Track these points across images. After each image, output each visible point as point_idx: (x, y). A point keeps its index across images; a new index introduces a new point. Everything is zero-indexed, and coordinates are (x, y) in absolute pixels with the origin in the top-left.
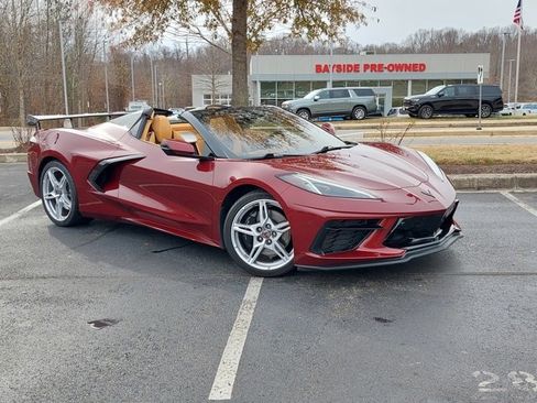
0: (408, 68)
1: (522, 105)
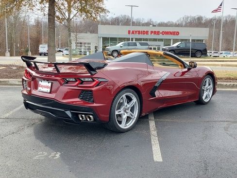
0: (171, 33)
1: (224, 52)
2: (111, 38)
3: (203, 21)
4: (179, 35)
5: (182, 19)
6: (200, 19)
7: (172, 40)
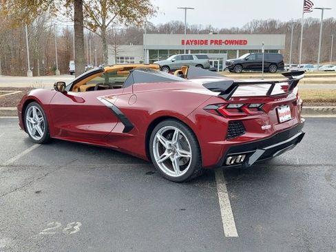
2: (160, 50)
3: (277, 27)
4: (247, 45)
5: (250, 25)
6: (273, 23)
7: (238, 51)
